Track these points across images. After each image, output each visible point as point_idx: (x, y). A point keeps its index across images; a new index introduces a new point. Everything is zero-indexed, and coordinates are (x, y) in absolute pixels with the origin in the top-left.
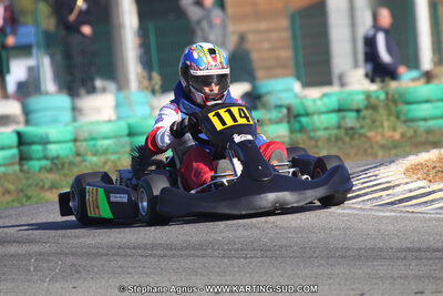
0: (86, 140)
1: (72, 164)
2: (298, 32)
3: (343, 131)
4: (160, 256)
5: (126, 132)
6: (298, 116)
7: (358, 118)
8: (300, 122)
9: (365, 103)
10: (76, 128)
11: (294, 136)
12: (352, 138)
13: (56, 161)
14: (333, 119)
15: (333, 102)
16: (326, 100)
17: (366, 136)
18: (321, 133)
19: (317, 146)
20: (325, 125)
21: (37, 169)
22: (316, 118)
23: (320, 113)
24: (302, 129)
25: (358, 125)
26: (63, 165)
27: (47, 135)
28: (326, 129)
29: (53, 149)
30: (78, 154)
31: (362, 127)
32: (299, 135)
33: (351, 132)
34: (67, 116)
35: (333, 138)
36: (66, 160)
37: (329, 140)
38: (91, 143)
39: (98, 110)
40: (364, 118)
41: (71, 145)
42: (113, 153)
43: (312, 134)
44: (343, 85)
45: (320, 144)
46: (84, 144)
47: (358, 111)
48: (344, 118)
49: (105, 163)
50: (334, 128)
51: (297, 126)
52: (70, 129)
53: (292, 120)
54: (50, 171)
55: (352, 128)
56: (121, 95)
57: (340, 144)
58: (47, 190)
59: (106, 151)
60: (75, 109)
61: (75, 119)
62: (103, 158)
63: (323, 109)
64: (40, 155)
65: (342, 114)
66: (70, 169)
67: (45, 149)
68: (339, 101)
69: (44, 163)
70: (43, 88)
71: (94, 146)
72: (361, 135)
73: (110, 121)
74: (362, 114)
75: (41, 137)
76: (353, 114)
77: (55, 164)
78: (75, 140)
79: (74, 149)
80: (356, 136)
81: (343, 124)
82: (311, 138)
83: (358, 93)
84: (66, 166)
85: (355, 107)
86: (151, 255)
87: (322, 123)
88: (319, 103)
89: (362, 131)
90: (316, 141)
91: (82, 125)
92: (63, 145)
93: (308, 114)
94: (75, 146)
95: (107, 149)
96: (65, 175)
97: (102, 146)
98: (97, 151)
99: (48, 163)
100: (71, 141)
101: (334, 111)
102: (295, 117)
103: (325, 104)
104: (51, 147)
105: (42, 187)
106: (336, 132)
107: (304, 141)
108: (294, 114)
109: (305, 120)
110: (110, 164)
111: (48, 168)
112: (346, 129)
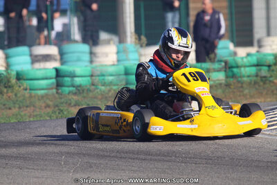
0: (98, 76)
1: (89, 90)
3: (259, 78)
4: (142, 159)
5: (123, 73)
6: (232, 67)
7: (269, 71)
8: (232, 71)
9: (274, 61)
10: (93, 68)
11: (228, 80)
12: (265, 83)
13: (79, 88)
14: (253, 70)
15: (254, 60)
16: (249, 58)
17: (273, 82)
18: (245, 79)
19: (242, 87)
20: (248, 74)
21: (67, 92)
22: (242, 69)
23: (245, 66)
24: (234, 76)
25: (269, 75)
26: (83, 91)
27: (74, 71)
28: (249, 76)
29: (78, 81)
30: (93, 84)
31: (271, 76)
32: (231, 80)
33: (264, 79)
34: (87, 57)
35: (253, 83)
36: (85, 88)
37: (250, 83)
38: (102, 78)
39: (106, 55)
40: (273, 70)
41: (89, 78)
42: (115, 85)
43: (240, 79)
45: (244, 85)
46: (97, 78)
47: (269, 66)
48: (260, 70)
49: (110, 91)
50: (254, 76)
51: (230, 74)
52: (89, 68)
53: (228, 70)
54: (75, 94)
55: (265, 77)
57: (257, 86)
58: (72, 106)
61: (91, 62)
62: (108, 88)
63: (247, 64)
64: (69, 84)
65: (259, 68)
66: (87, 94)
67: (73, 80)
68: (258, 59)
69: (71, 89)
70: (72, 37)
71: (104, 79)
72: (270, 81)
73: (114, 65)
74: (272, 68)
75: (71, 72)
76: (266, 68)
77: (78, 90)
78: (92, 76)
79: (90, 81)
80: (268, 82)
81: (259, 74)
82: (239, 82)
83: (270, 55)
84: (85, 91)
85: (267, 64)
86: (137, 158)
87: (246, 72)
88: (245, 60)
89: (271, 79)
90: (242, 84)
91: (97, 66)
92: (84, 79)
93: (238, 67)
94: (91, 79)
95: (111, 82)
96: (84, 97)
97: (108, 80)
98: (105, 83)
99: (74, 89)
100: (89, 76)
101: (254, 66)
102: (229, 68)
103: (248, 61)
104: (76, 79)
105: (70, 104)
106: (255, 78)
107: (234, 83)
108: (229, 66)
109: (235, 70)
110: (113, 91)
111: (74, 92)
112: (261, 77)
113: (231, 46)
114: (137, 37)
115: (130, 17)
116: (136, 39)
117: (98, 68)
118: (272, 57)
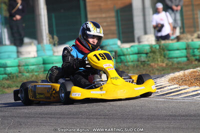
0: (24, 66)
1: (17, 77)
2: (119, 18)
3: (140, 63)
4: (58, 118)
5: (42, 62)
6: (120, 55)
7: (146, 57)
8: (120, 58)
9: (150, 50)
10: (19, 60)
11: (118, 65)
12: (144, 66)
13: (10, 75)
14: (135, 57)
15: (135, 50)
16: (132, 49)
17: (150, 65)
18: (130, 63)
19: (128, 69)
20: (132, 60)
21: (1, 78)
22: (128, 56)
23: (129, 55)
24: (122, 62)
25: (147, 60)
26: (13, 77)
27: (6, 63)
28: (132, 62)
29: (9, 70)
30: (20, 72)
31: (148, 61)
32: (120, 64)
33: (143, 63)
34: (15, 55)
35: (135, 66)
36: (14, 75)
37: (133, 67)
38: (27, 67)
39: (29, 53)
40: (150, 57)
41: (17, 68)
42: (36, 72)
43: (126, 64)
44: (139, 42)
45: (130, 68)
46: (23, 67)
47: (147, 54)
48: (140, 56)
49: (32, 76)
50: (136, 61)
51: (119, 60)
52: (17, 61)
53: (117, 57)
54: (7, 79)
55: (144, 61)
56: (40, 46)
57: (138, 68)
58: (6, 88)
59: (33, 71)
60: (18, 52)
61: (18, 57)
62: (31, 74)
63: (131, 53)
64: (3, 72)
65: (139, 55)
66: (16, 79)
67: (5, 70)
68: (138, 49)
69: (4, 76)
70: (4, 43)
71: (27, 68)
72: (148, 64)
73: (34, 57)
74: (148, 55)
75: (3, 64)
76: (144, 55)
77: (10, 77)
78: (19, 66)
79: (18, 70)
80: (146, 65)
81: (140, 60)
82: (125, 66)
83: (147, 45)
84: (15, 78)
85: (146, 52)
86: (54, 118)
87: (130, 59)
88: (129, 50)
89: (149, 63)
90: (128, 67)
91: (22, 59)
92: (13, 68)
93: (124, 55)
94: (19, 68)
95: (33, 70)
96: (14, 82)
97: (31, 69)
98: (29, 71)
99: (6, 76)
100: (17, 66)
101: (136, 54)
102: (118, 56)
103: (131, 51)
104: (8, 69)
105: (4, 87)
106: (137, 63)
107: (122, 67)
108: (118, 54)
109: (122, 57)
110: (35, 76)
111: (6, 78)
112: (141, 62)
113: (119, 43)
114: (51, 36)
115: (45, 26)
116: (50, 38)
117: (23, 60)
118: (148, 47)
